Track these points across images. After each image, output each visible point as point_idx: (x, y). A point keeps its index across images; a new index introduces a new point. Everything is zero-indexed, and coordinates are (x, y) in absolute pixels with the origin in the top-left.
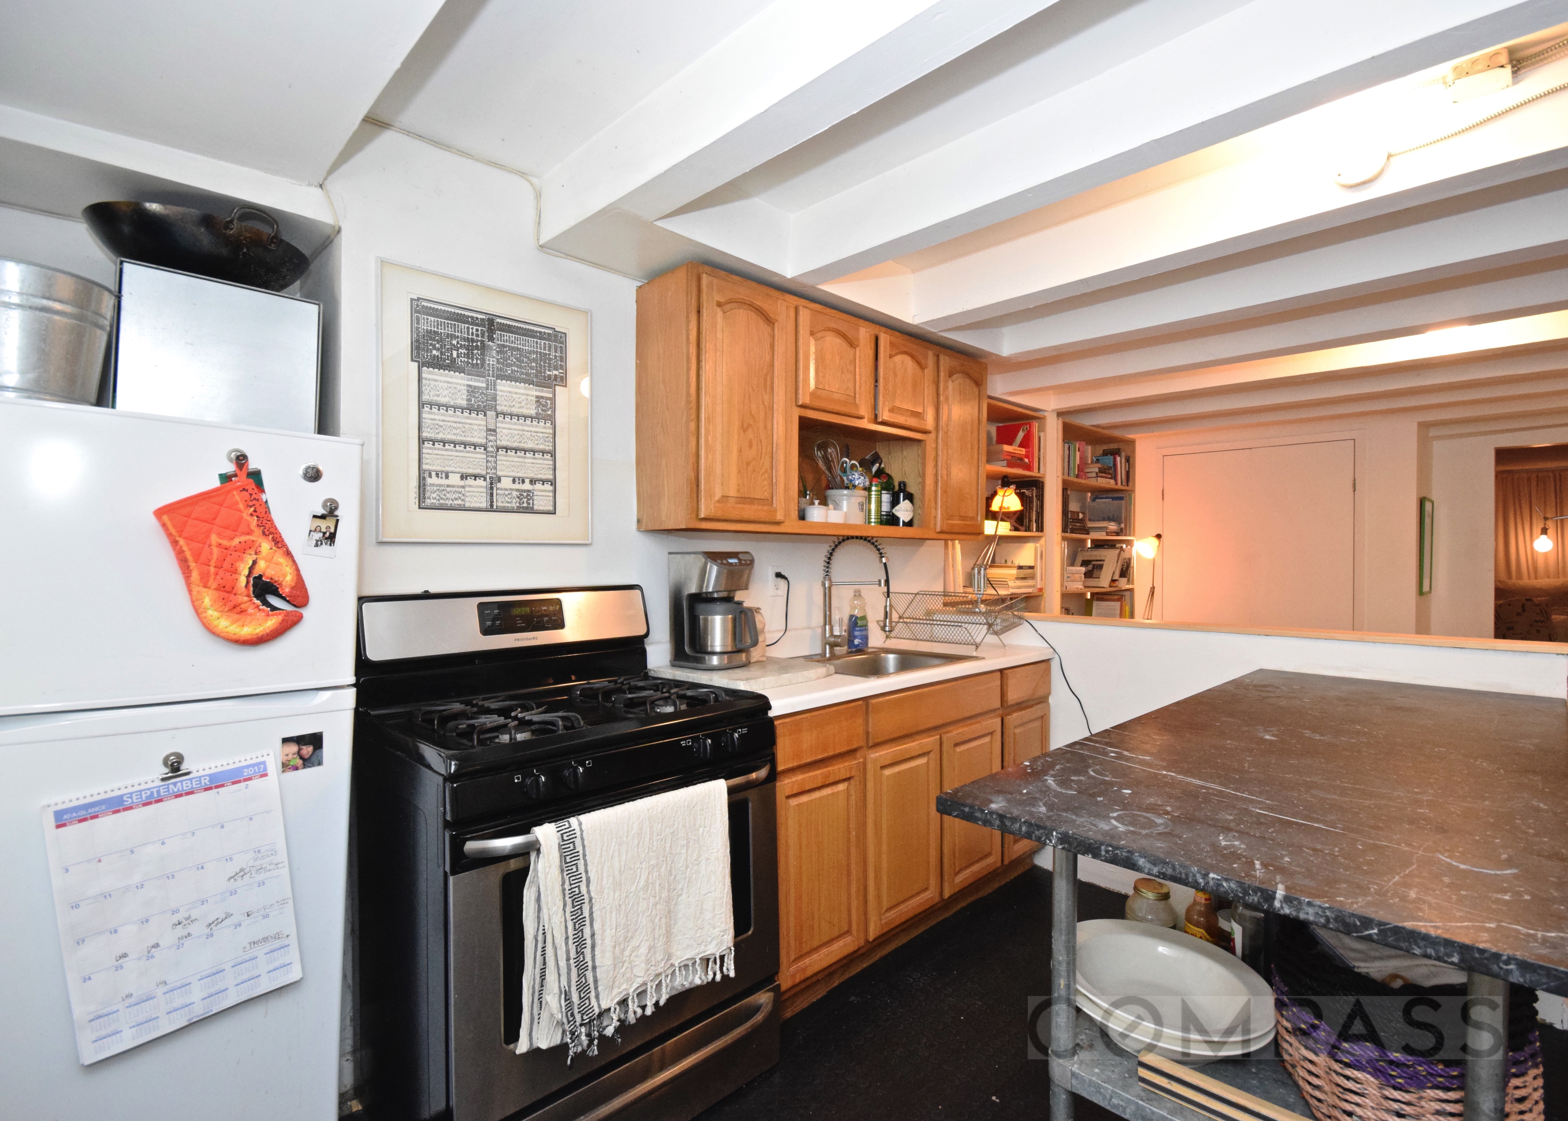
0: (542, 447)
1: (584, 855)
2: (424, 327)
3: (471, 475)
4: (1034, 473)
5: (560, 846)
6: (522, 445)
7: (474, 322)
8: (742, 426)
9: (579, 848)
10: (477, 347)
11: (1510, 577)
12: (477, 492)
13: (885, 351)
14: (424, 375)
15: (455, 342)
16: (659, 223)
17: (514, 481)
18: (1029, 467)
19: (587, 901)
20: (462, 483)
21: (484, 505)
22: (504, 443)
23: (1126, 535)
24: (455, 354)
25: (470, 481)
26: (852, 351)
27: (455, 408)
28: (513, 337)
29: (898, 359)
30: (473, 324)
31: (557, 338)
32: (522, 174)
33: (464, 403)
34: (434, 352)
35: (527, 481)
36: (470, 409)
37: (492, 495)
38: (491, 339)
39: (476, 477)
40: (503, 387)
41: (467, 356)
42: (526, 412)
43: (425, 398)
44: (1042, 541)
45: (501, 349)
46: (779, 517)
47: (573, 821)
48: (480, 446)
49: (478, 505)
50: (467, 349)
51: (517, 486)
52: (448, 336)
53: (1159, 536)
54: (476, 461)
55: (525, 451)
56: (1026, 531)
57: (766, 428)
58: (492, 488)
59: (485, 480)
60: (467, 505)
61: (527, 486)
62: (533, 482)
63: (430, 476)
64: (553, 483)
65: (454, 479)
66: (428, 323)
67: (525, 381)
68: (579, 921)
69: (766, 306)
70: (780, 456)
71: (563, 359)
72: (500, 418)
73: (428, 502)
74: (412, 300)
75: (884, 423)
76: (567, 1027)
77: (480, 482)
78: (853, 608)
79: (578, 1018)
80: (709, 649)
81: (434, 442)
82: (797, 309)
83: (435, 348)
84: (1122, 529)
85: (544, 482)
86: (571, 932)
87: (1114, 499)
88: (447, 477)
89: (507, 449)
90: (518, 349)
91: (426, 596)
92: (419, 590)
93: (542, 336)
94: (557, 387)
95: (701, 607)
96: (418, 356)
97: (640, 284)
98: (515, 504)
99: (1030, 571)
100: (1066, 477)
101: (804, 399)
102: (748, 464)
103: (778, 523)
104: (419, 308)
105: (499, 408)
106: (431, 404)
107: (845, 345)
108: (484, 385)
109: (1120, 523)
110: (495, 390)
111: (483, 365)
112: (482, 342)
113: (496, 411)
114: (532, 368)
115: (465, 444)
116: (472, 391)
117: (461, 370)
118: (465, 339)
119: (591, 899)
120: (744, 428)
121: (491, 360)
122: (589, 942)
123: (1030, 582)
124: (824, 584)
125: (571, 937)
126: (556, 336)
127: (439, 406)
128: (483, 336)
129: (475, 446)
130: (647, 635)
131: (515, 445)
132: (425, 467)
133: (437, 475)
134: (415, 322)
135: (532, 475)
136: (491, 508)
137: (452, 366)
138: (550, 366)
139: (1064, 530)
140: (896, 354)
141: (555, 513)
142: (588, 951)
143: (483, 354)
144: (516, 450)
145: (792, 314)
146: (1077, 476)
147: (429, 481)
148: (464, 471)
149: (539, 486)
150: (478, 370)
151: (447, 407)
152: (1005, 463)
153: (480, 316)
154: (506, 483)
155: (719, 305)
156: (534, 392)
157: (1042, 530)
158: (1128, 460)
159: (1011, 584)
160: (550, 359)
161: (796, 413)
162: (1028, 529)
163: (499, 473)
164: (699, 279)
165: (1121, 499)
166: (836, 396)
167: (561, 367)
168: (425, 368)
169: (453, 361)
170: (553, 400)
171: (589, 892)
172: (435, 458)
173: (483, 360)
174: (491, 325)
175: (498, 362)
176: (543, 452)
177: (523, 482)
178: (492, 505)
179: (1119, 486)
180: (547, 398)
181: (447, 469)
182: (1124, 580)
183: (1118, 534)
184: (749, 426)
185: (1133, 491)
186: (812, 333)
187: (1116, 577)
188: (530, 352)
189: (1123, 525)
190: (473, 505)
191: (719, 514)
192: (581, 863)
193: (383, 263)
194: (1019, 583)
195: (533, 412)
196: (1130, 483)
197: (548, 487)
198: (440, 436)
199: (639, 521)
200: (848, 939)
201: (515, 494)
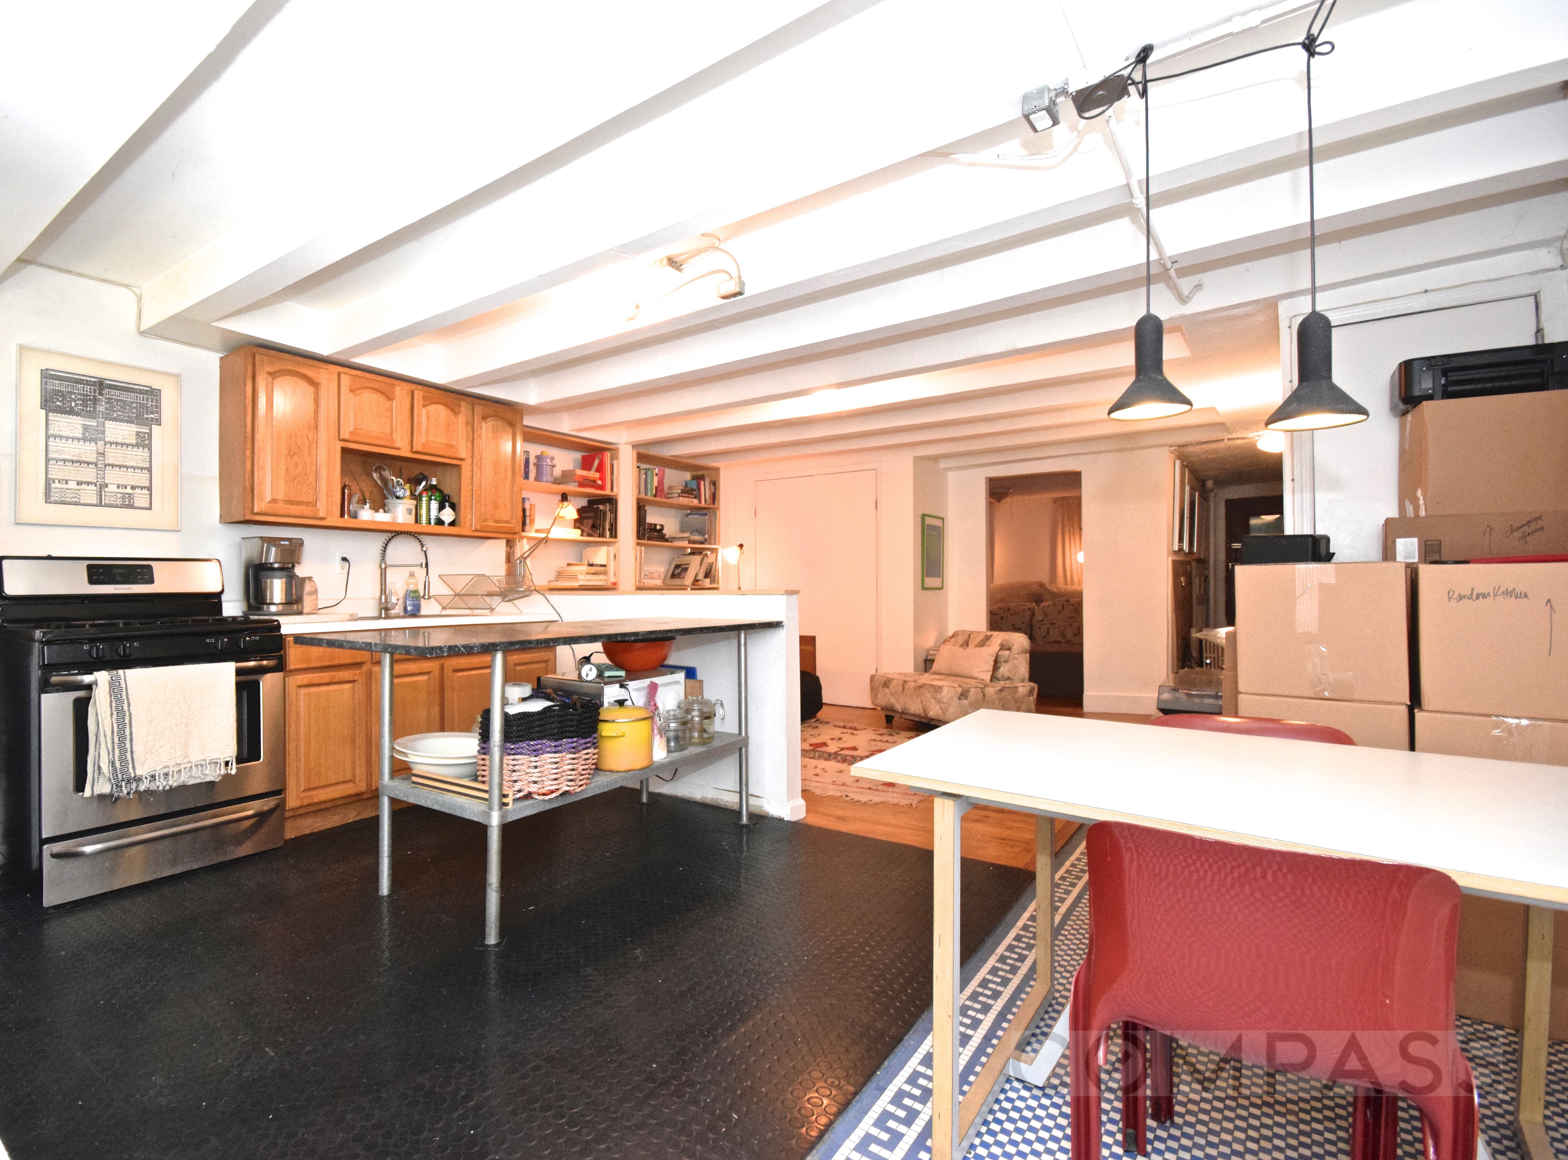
0: (140, 465)
1: (127, 690)
2: (50, 387)
3: (85, 483)
4: (607, 492)
5: (110, 683)
6: (124, 464)
7: (88, 383)
8: (289, 454)
9: (123, 685)
10: (90, 400)
11: (1066, 584)
12: (89, 494)
13: (418, 403)
14: (50, 418)
15: (73, 396)
16: (215, 324)
17: (118, 487)
18: (602, 487)
19: (127, 714)
20: (78, 487)
21: (95, 502)
22: (111, 461)
23: (710, 544)
24: (73, 404)
25: (84, 486)
26: (388, 404)
27: (73, 439)
28: (118, 393)
29: (432, 407)
30: (87, 384)
31: (154, 394)
32: (127, 286)
33: (80, 436)
34: (58, 403)
35: (129, 487)
36: (85, 439)
37: (101, 495)
38: (101, 394)
39: (88, 483)
40: (109, 424)
41: (83, 405)
42: (127, 441)
43: (51, 432)
44: (616, 546)
45: (109, 401)
46: (322, 514)
47: (121, 672)
48: (92, 463)
49: (90, 502)
50: (83, 400)
51: (120, 490)
52: (68, 392)
53: (741, 546)
54: (89, 473)
55: (127, 467)
56: (599, 536)
57: (310, 454)
58: (101, 491)
59: (96, 485)
60: (82, 501)
61: (129, 490)
62: (133, 488)
63: (54, 482)
64: (150, 489)
65: (72, 485)
66: (54, 385)
67: (127, 422)
68: (121, 725)
69: (309, 373)
70: (323, 474)
71: (158, 407)
72: (108, 446)
73: (53, 499)
74: (42, 370)
75: (416, 452)
76: (113, 781)
77: (92, 487)
78: (408, 584)
79: (120, 776)
80: (268, 601)
81: (57, 460)
82: (339, 375)
83: (58, 400)
84: (706, 540)
85: (142, 488)
86: (116, 729)
87: (700, 515)
88: (67, 483)
89: (113, 466)
90: (122, 401)
91: (49, 558)
92: (45, 555)
93: (141, 392)
94: (153, 426)
95: (264, 573)
96: (46, 406)
97: (222, 355)
98: (119, 502)
99: (602, 568)
100: (643, 496)
101: (345, 435)
102: (294, 479)
103: (323, 519)
104: (46, 375)
105: (107, 439)
106: (55, 437)
107: (382, 399)
108: (95, 424)
109: (704, 534)
110: (104, 427)
111: (94, 411)
112: (94, 396)
113: (104, 440)
114: (133, 413)
115: (81, 462)
116: (86, 428)
117: (77, 414)
118: (81, 394)
119: (130, 715)
120: (291, 455)
121: (101, 408)
122: (128, 737)
123: (602, 577)
124: (381, 566)
125: (115, 733)
126: (152, 392)
127: (61, 437)
128: (95, 392)
129: (88, 463)
130: (222, 592)
131: (120, 463)
132: (50, 476)
133: (59, 482)
134: (44, 384)
135: (133, 483)
136: (100, 504)
137: (71, 412)
138: (147, 411)
139: (638, 538)
140: (429, 405)
141: (151, 509)
142: (128, 742)
143: (94, 404)
144: (120, 467)
145: (335, 378)
146: (655, 496)
147: (53, 485)
148: (80, 479)
149: (138, 491)
150: (92, 415)
151: (67, 438)
152: (576, 484)
153: (92, 380)
154: (112, 488)
155: (270, 373)
156: (133, 428)
157: (616, 537)
158: (714, 484)
159: (580, 577)
160: (147, 407)
161: (339, 445)
162: (602, 535)
163: (107, 482)
164: (254, 357)
165: (706, 515)
166: (374, 434)
167: (157, 412)
168: (51, 414)
169: (72, 408)
170: (150, 435)
171: (129, 710)
172: (56, 472)
173: (95, 408)
174: (101, 385)
175: (106, 409)
176: (142, 469)
177: (126, 488)
178: (101, 502)
179: (703, 504)
180: (145, 433)
181: (66, 478)
182: (708, 580)
183: (702, 543)
184: (295, 453)
185: (718, 509)
186: (351, 391)
187: (700, 577)
188: (132, 403)
189: (707, 536)
190: (86, 502)
191: (269, 511)
192: (124, 694)
193: (22, 348)
194: (589, 577)
195: (134, 442)
196: (716, 502)
197: (145, 491)
198: (62, 457)
199: (221, 517)
200: (350, 785)
201: (119, 495)
